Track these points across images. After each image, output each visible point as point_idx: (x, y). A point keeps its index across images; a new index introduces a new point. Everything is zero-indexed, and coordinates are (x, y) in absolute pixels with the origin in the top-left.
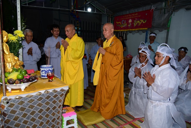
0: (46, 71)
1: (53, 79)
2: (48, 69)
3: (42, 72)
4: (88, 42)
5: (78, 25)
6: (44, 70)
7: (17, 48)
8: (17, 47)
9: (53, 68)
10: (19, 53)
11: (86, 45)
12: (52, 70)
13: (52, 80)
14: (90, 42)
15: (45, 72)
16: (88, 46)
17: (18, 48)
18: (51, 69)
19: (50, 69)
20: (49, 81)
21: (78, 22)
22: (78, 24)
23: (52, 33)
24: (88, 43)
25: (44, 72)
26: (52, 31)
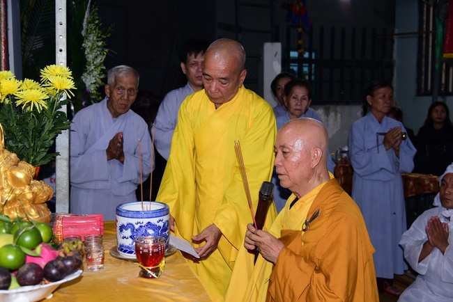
0: (137, 227)
1: (162, 264)
2: (145, 221)
3: (121, 231)
4: (338, 103)
5: (300, 42)
6: (130, 225)
7: (46, 130)
8: (49, 125)
9: (165, 218)
10: (58, 150)
11: (332, 114)
12: (161, 224)
13: (156, 271)
14: (347, 103)
15: (133, 231)
16: (339, 120)
17: (50, 131)
18: (158, 219)
19: (154, 221)
20: (144, 275)
21: (300, 30)
22: (300, 38)
23: (184, 71)
24: (339, 108)
25: (128, 233)
26: (182, 65)
